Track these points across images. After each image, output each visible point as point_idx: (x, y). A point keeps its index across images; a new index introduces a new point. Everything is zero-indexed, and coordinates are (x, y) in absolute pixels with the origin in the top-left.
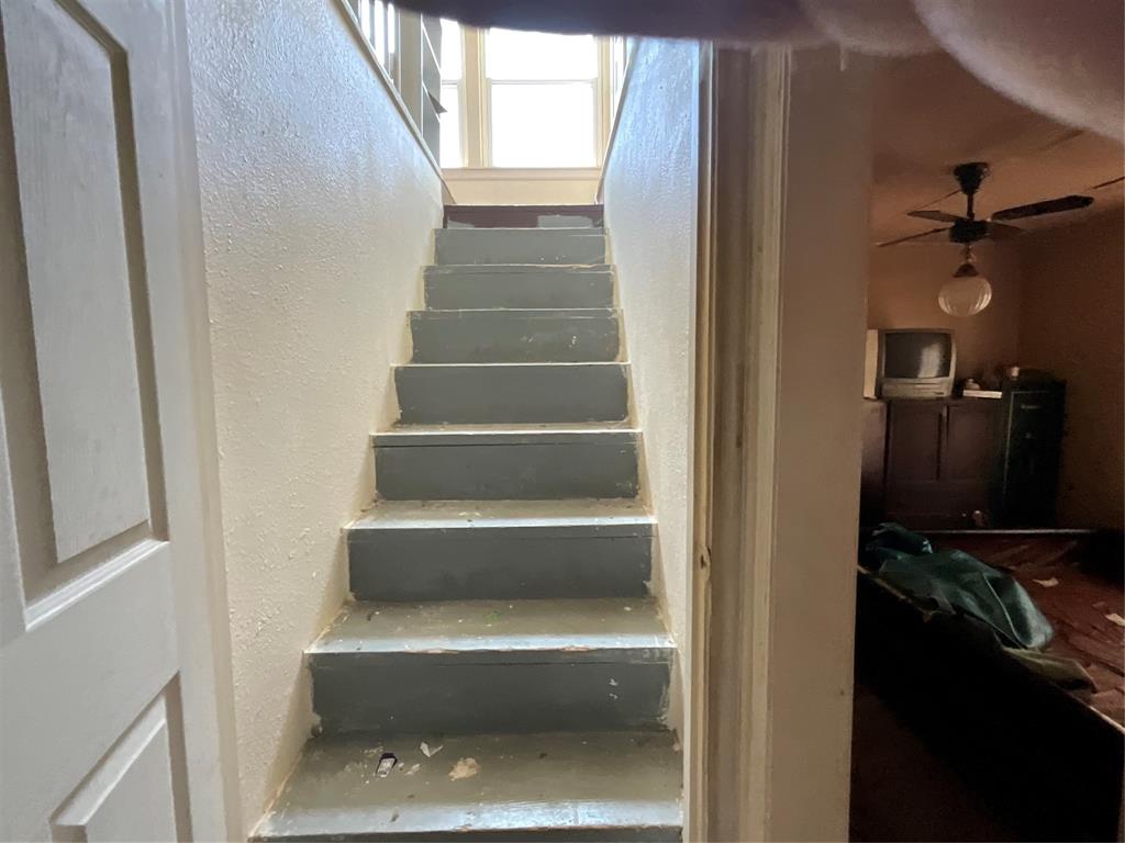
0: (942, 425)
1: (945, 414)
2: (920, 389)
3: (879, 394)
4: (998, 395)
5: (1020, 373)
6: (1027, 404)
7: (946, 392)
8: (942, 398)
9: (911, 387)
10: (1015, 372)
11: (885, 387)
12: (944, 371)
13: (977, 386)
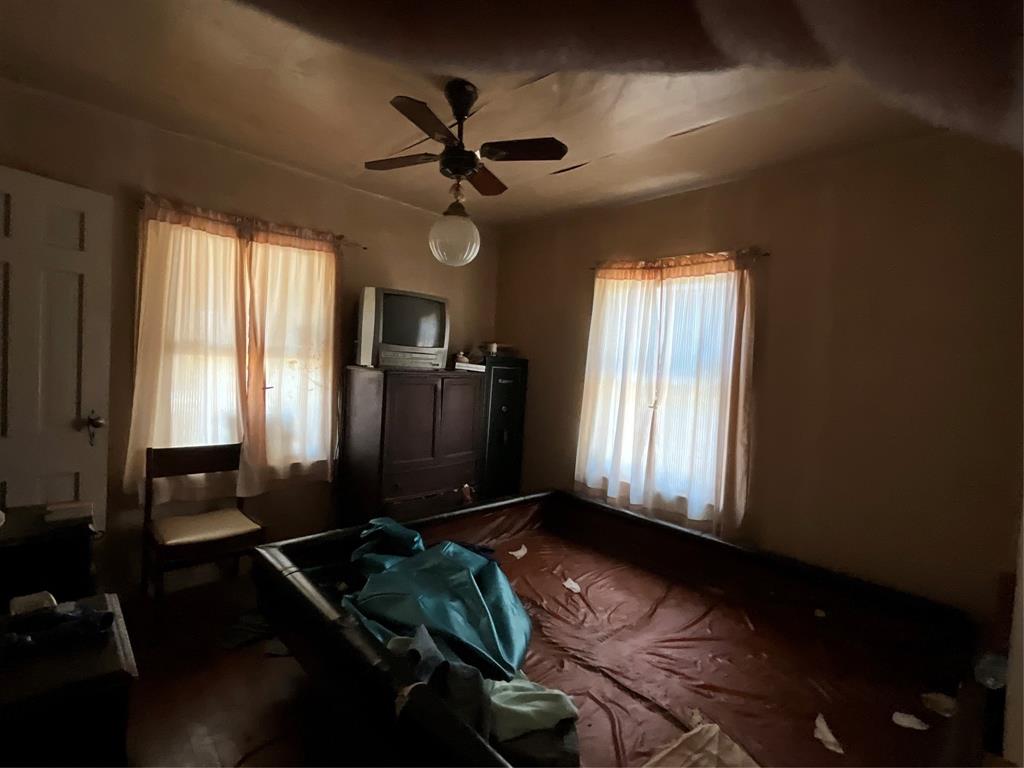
0: (438, 396)
1: (440, 386)
2: (417, 358)
3: (376, 362)
4: (482, 368)
5: (498, 349)
6: (503, 379)
7: (442, 364)
8: (437, 370)
9: (408, 356)
10: (494, 348)
11: (383, 355)
12: (440, 343)
13: (466, 359)
